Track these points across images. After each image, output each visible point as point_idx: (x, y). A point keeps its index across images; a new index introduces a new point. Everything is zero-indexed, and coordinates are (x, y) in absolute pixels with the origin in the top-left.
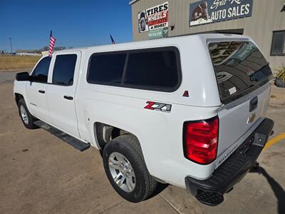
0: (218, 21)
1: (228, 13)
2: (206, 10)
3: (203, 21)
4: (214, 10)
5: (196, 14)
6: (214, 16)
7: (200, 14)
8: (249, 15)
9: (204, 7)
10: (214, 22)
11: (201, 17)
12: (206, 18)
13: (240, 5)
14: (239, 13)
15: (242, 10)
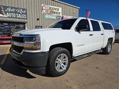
0: (11, 17)
1: (16, 16)
2: (3, 11)
3: (3, 16)
4: (8, 12)
6: (8, 15)
8: (26, 19)
10: (9, 17)
12: (3, 14)
13: (22, 14)
14: (22, 17)
15: (23, 16)
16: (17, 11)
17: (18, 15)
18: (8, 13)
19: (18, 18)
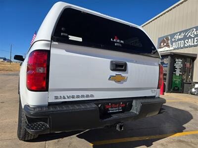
0: (178, 49)
1: (185, 43)
2: (169, 41)
3: (167, 49)
4: (175, 41)
5: (162, 44)
6: (175, 46)
7: (165, 44)
9: (168, 39)
10: (175, 49)
11: (165, 46)
12: (168, 46)
13: (194, 38)
14: (193, 43)
15: (195, 41)
16: (188, 34)
17: (187, 42)
18: (174, 43)
19: (187, 47)
